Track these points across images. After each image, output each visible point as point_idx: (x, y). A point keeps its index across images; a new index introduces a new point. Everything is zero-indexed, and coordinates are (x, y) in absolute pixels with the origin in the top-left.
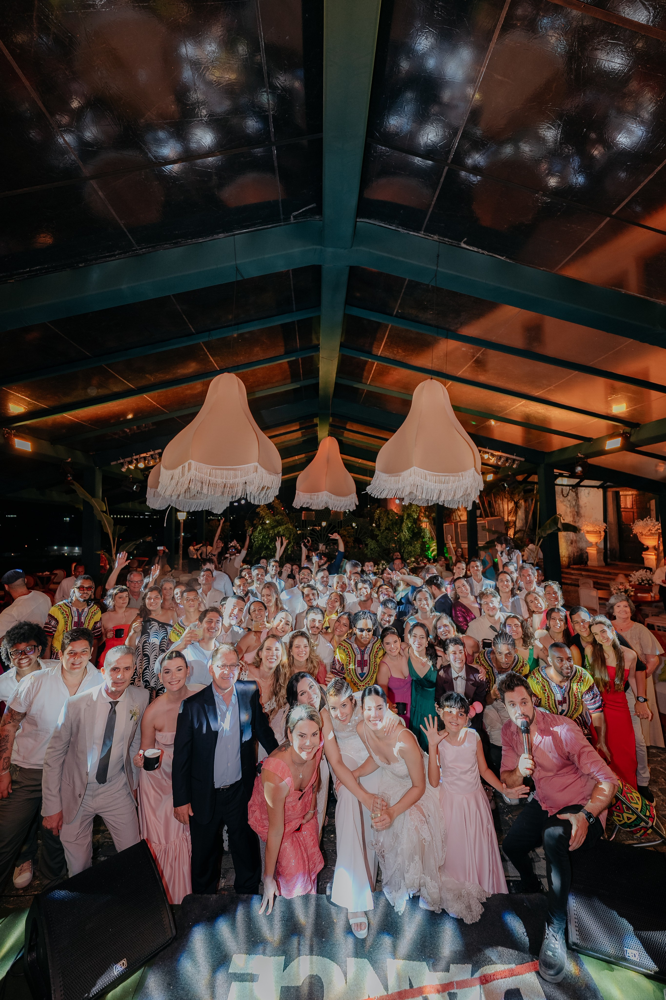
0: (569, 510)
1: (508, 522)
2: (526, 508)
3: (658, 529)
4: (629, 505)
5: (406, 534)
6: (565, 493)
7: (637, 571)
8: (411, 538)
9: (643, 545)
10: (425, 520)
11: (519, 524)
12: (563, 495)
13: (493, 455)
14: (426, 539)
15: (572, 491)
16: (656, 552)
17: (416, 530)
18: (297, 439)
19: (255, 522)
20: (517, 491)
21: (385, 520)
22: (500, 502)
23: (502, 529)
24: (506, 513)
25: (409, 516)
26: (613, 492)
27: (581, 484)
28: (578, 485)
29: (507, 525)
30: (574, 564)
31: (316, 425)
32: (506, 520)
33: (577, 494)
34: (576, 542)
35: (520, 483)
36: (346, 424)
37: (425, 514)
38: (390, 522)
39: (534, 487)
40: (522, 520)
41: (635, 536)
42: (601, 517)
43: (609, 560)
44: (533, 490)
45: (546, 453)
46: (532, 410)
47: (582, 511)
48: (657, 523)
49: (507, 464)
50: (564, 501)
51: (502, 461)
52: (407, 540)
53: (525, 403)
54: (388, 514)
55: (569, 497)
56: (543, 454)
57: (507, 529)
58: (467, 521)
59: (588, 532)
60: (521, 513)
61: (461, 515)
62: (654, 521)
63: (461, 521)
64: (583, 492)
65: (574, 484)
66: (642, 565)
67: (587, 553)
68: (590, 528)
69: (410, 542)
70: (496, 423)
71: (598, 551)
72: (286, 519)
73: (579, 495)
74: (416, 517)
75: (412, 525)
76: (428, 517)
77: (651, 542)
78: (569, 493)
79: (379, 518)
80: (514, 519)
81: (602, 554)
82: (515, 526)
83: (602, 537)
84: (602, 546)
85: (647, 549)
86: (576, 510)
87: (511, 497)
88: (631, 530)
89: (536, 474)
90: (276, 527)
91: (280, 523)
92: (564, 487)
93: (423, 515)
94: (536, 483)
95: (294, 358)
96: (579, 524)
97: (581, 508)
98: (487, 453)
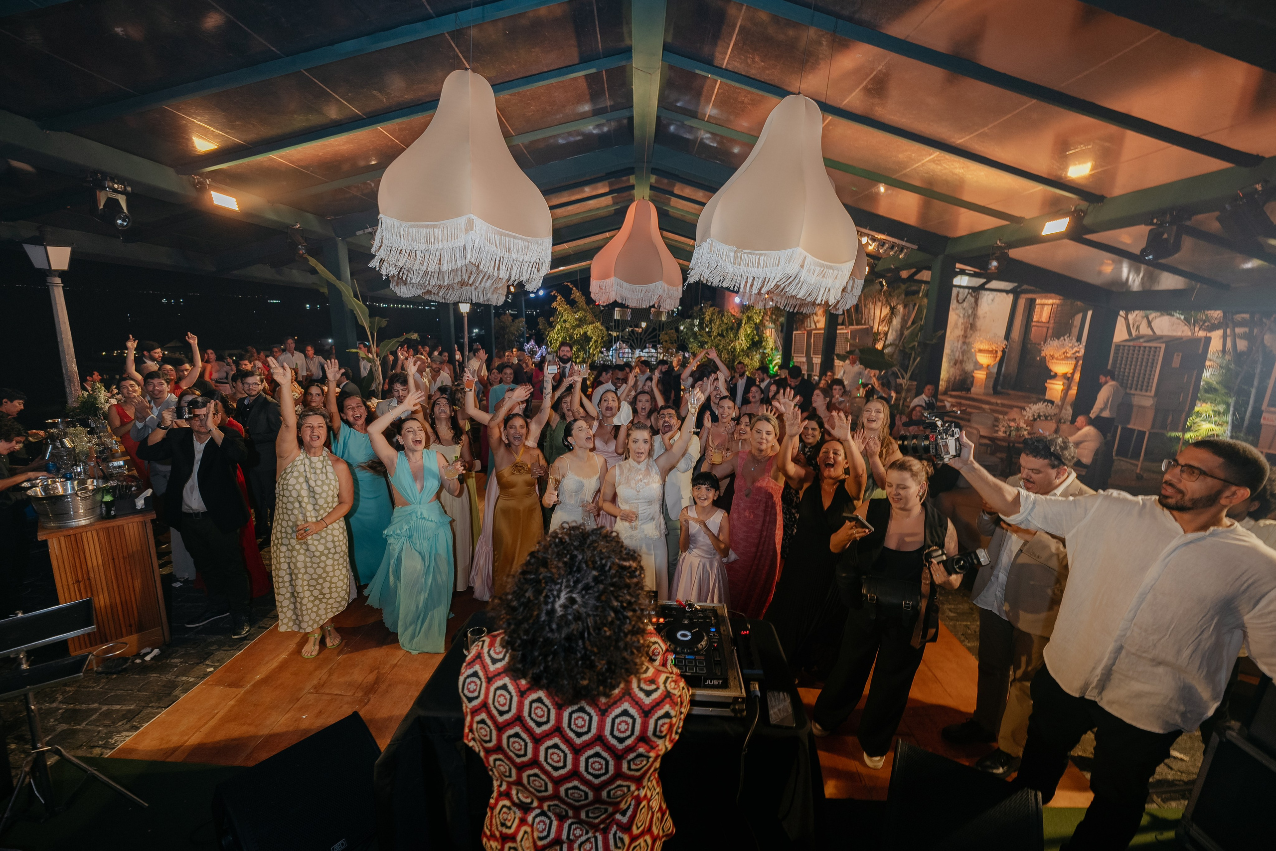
0: (961, 321)
1: (878, 333)
2: (904, 316)
3: (1076, 352)
4: (1045, 318)
5: (742, 342)
6: (961, 297)
7: (1035, 403)
8: (748, 348)
9: (1051, 371)
10: (771, 325)
11: (891, 337)
12: (958, 301)
13: (874, 239)
14: (768, 351)
15: (971, 294)
16: (1066, 381)
17: (757, 338)
18: (607, 206)
19: (552, 319)
20: (896, 292)
21: (718, 323)
22: (871, 306)
23: (869, 342)
24: (877, 320)
25: (749, 319)
26: (1027, 299)
27: (986, 287)
28: (982, 287)
29: (876, 337)
30: (953, 390)
31: (632, 187)
32: (875, 330)
33: (976, 301)
34: (962, 362)
35: (904, 281)
36: (674, 185)
37: (771, 317)
38: (724, 327)
39: (920, 288)
40: (896, 331)
41: (1044, 360)
42: (1002, 332)
43: (999, 388)
44: (918, 292)
45: (949, 238)
46: (945, 168)
47: (979, 323)
48: (1076, 344)
49: (891, 253)
51: (885, 248)
52: (742, 350)
53: (937, 156)
54: (723, 315)
55: (965, 304)
56: (945, 240)
57: (875, 341)
58: (824, 329)
59: (980, 351)
60: (896, 322)
61: (818, 322)
62: (1074, 340)
63: (816, 329)
64: (986, 297)
65: (977, 285)
66: (1041, 397)
67: (973, 377)
68: (982, 347)
69: (747, 352)
70: (886, 190)
71: (988, 376)
72: (589, 317)
73: (979, 301)
74: (758, 321)
75: (752, 331)
76: (774, 322)
77: (1061, 368)
78: (965, 298)
79: (711, 321)
80: (886, 329)
81: (993, 380)
82: (886, 338)
83: (998, 359)
84: (995, 370)
85: (1055, 376)
86: (972, 321)
87: (887, 301)
88: (1040, 351)
89: (929, 268)
90: (579, 326)
91: (581, 322)
92: (961, 291)
93: (768, 318)
94: (926, 282)
95: (593, 70)
96: (971, 340)
97: (979, 318)
98: (868, 235)
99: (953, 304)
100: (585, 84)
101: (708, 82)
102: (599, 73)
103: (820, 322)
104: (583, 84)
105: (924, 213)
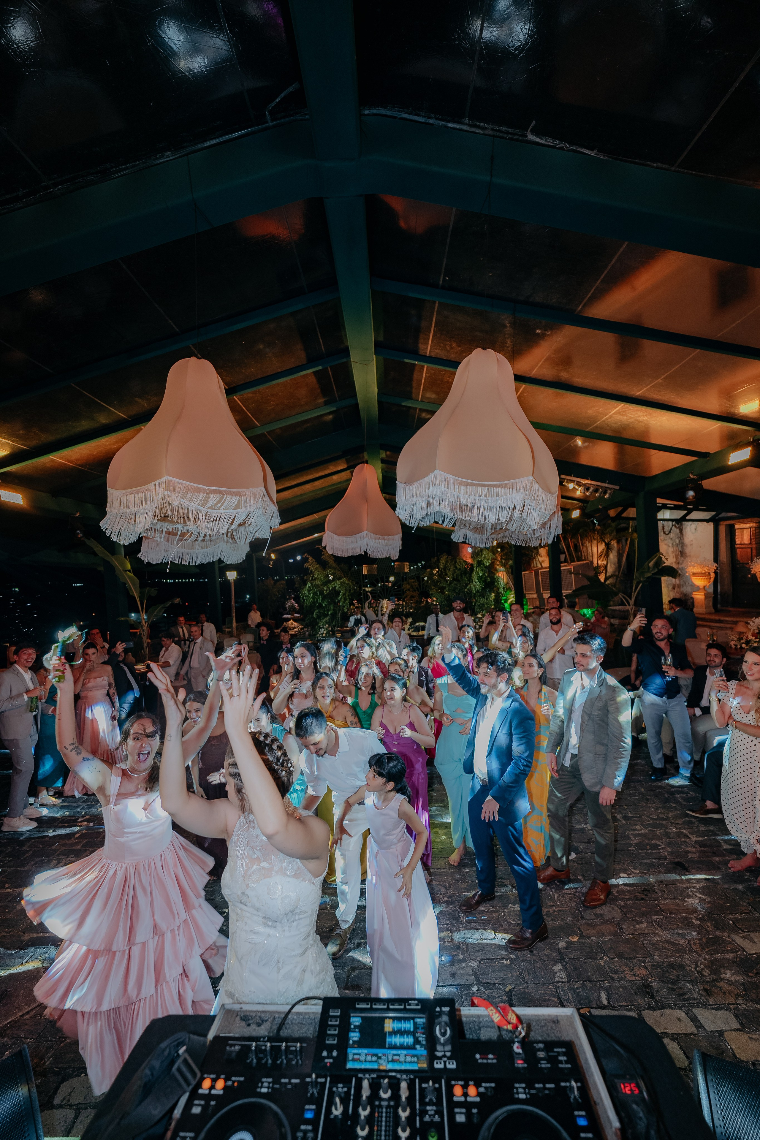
0: (670, 550)
1: (598, 567)
2: (619, 550)
4: (747, 541)
6: (667, 529)
10: (501, 568)
11: (610, 570)
12: (664, 533)
13: (579, 484)
14: (501, 590)
15: (675, 526)
20: (608, 529)
21: (452, 569)
22: (588, 543)
24: (595, 556)
26: (727, 525)
27: (688, 518)
28: (684, 519)
29: (596, 570)
32: (595, 564)
33: (681, 531)
34: (679, 586)
35: (614, 519)
37: (501, 561)
39: (629, 524)
40: (615, 564)
42: (711, 556)
43: (720, 606)
44: (627, 528)
45: (646, 478)
47: (687, 551)
49: (597, 495)
50: (665, 540)
51: (591, 490)
53: (622, 408)
55: (671, 535)
56: (644, 478)
57: (597, 574)
58: (549, 567)
59: (695, 574)
60: (613, 556)
63: (542, 568)
64: (688, 528)
65: (679, 517)
67: (693, 598)
68: (696, 570)
70: (583, 442)
71: (706, 596)
73: (684, 531)
75: (484, 574)
76: (504, 565)
78: (671, 529)
80: (605, 563)
81: (711, 599)
82: (606, 571)
83: (712, 580)
84: (711, 591)
86: (680, 549)
87: (601, 538)
88: (749, 570)
89: (634, 506)
92: (666, 523)
93: (497, 562)
94: (633, 519)
95: (320, 368)
96: (683, 566)
97: (686, 546)
98: (573, 481)
99: (661, 536)
100: (315, 380)
101: (417, 368)
102: (325, 370)
103: (543, 560)
104: (313, 380)
105: (621, 457)
